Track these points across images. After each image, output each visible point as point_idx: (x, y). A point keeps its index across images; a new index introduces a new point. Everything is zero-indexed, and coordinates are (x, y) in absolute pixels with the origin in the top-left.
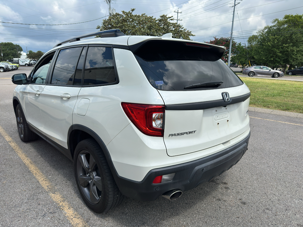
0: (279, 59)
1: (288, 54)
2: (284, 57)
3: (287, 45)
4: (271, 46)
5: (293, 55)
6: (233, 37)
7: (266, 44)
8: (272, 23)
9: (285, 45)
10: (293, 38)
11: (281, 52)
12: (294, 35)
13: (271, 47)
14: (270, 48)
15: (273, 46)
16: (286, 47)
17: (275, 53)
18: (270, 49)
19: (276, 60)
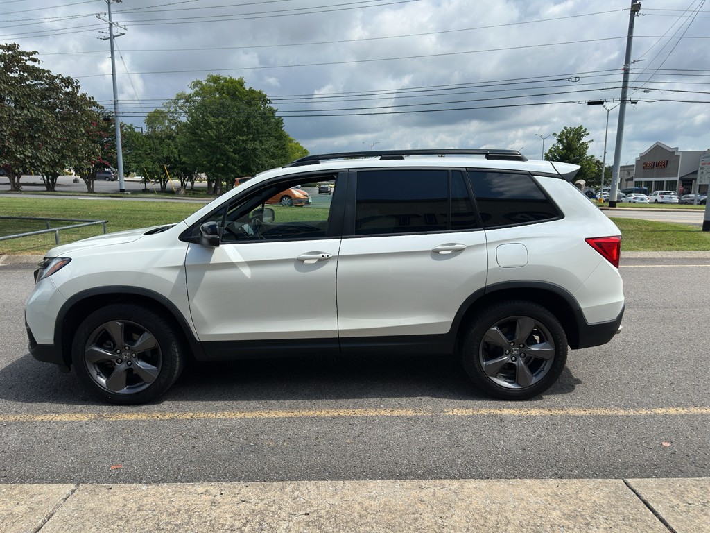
0: (233, 164)
1: (247, 156)
2: (241, 162)
3: (245, 138)
4: (214, 137)
5: (256, 157)
6: (119, 110)
7: (205, 133)
8: (191, 87)
9: (241, 138)
10: (252, 126)
11: (234, 152)
12: (251, 119)
13: (215, 140)
14: (214, 142)
15: (219, 139)
16: (243, 141)
17: (224, 153)
18: (213, 144)
19: (229, 168)
